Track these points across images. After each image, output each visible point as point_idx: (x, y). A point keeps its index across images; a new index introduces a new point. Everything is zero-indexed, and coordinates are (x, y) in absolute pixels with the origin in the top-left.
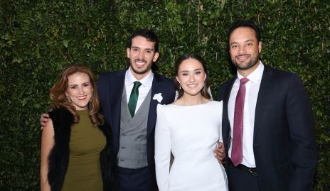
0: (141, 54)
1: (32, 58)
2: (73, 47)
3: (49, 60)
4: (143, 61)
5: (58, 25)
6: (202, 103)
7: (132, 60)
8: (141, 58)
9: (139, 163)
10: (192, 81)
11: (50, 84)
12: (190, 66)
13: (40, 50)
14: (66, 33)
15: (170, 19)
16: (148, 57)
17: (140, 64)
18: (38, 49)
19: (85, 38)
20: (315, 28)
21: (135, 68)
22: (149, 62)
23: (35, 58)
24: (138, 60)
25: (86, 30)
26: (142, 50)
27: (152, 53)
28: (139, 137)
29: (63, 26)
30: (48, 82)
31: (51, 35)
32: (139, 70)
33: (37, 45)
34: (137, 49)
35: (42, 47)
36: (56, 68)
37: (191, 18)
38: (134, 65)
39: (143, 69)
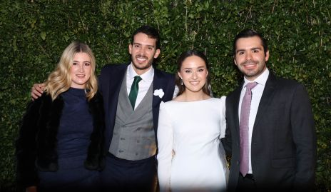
0: (143, 50)
1: (9, 50)
2: (52, 39)
3: (27, 53)
4: (144, 57)
5: (37, 15)
6: (204, 99)
7: (134, 56)
8: (142, 54)
9: (137, 154)
10: (195, 78)
11: (27, 78)
12: (193, 63)
13: (17, 42)
14: (45, 25)
15: (155, 11)
16: (149, 54)
17: (141, 60)
18: (15, 41)
19: (65, 30)
20: (314, 22)
21: (137, 64)
22: (150, 58)
23: (12, 51)
24: (140, 56)
25: (67, 22)
26: (143, 47)
27: (153, 49)
28: (139, 129)
29: (41, 17)
30: (25, 76)
31: (29, 26)
32: (141, 66)
33: (14, 37)
34: (138, 45)
35: (20, 39)
36: (34, 62)
37: (178, 11)
38: (135, 61)
39: (144, 65)
